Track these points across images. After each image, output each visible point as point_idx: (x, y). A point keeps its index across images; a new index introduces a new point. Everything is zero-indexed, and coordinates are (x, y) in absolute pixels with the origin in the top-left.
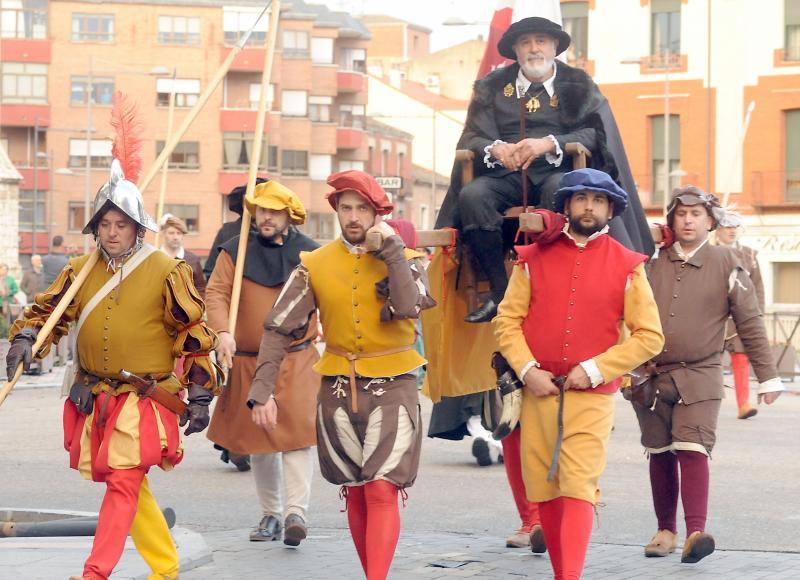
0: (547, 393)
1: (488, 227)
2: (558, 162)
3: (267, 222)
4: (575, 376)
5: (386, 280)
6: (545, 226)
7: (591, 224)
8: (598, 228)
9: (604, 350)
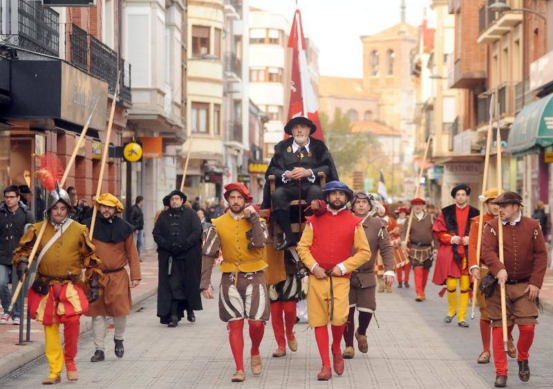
0: (322, 277)
1: (284, 209)
2: (313, 181)
3: (106, 211)
4: (335, 271)
5: (251, 230)
6: (320, 206)
7: (339, 204)
8: (342, 206)
9: (346, 259)
